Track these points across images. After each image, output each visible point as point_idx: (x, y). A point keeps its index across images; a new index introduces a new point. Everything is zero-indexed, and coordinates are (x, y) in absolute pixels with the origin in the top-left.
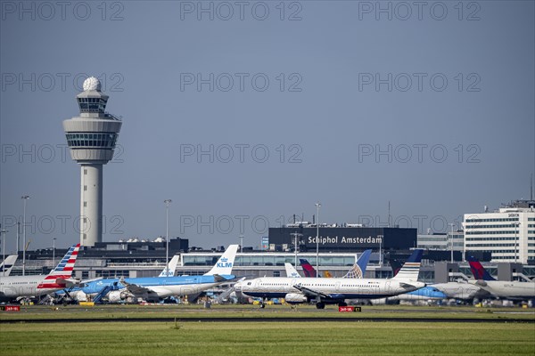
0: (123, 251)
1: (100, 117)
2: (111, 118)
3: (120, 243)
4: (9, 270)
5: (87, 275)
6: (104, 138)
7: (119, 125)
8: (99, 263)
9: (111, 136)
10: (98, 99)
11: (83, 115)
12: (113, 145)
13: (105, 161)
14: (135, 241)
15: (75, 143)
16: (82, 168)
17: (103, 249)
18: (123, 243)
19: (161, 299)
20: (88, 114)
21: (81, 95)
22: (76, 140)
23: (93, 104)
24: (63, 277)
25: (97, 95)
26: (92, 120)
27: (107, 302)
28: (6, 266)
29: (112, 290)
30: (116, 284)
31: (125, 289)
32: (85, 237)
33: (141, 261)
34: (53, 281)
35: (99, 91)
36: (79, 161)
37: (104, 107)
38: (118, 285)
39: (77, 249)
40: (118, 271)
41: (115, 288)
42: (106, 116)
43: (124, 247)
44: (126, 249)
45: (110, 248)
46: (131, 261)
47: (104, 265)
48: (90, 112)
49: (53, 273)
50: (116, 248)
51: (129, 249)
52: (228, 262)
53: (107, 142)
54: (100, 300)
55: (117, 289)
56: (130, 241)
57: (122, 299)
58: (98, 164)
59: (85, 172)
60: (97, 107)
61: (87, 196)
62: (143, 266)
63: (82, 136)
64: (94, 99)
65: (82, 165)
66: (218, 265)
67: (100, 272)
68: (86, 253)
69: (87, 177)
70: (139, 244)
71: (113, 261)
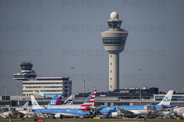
0: (127, 93)
1: (118, 31)
2: (123, 31)
3: (126, 90)
4: (71, 102)
5: (110, 105)
6: (120, 40)
7: (127, 34)
8: (115, 99)
9: (123, 39)
10: (117, 22)
11: (110, 30)
12: (124, 44)
13: (121, 51)
14: (133, 89)
15: (106, 43)
16: (110, 55)
17: (118, 93)
18: (127, 90)
19: (136, 116)
20: (112, 29)
21: (109, 20)
22: (106, 41)
23: (115, 24)
24: (89, 105)
25: (117, 20)
26: (114, 32)
27: (111, 118)
28: (69, 100)
29: (113, 111)
30: (115, 109)
31: (120, 111)
32: (111, 87)
33: (135, 98)
34: (84, 108)
35: (118, 18)
36: (108, 51)
37: (120, 25)
38: (116, 109)
39: (95, 92)
40: (125, 103)
41: (115, 110)
42: (121, 30)
43: (128, 92)
44: (129, 92)
45: (121, 92)
46: (131, 98)
47: (118, 100)
48: (113, 28)
49: (85, 104)
50: (124, 92)
51: (130, 92)
52: (169, 99)
53: (121, 42)
54: (108, 116)
55: (116, 111)
56: (131, 89)
57: (118, 116)
58: (117, 53)
59: (111, 56)
60: (117, 26)
61: (112, 68)
62: (136, 101)
63: (109, 40)
64: (115, 22)
65: (110, 53)
66: (164, 100)
67: (116, 103)
68: (110, 94)
69: (112, 59)
70: (135, 90)
71: (122, 98)
